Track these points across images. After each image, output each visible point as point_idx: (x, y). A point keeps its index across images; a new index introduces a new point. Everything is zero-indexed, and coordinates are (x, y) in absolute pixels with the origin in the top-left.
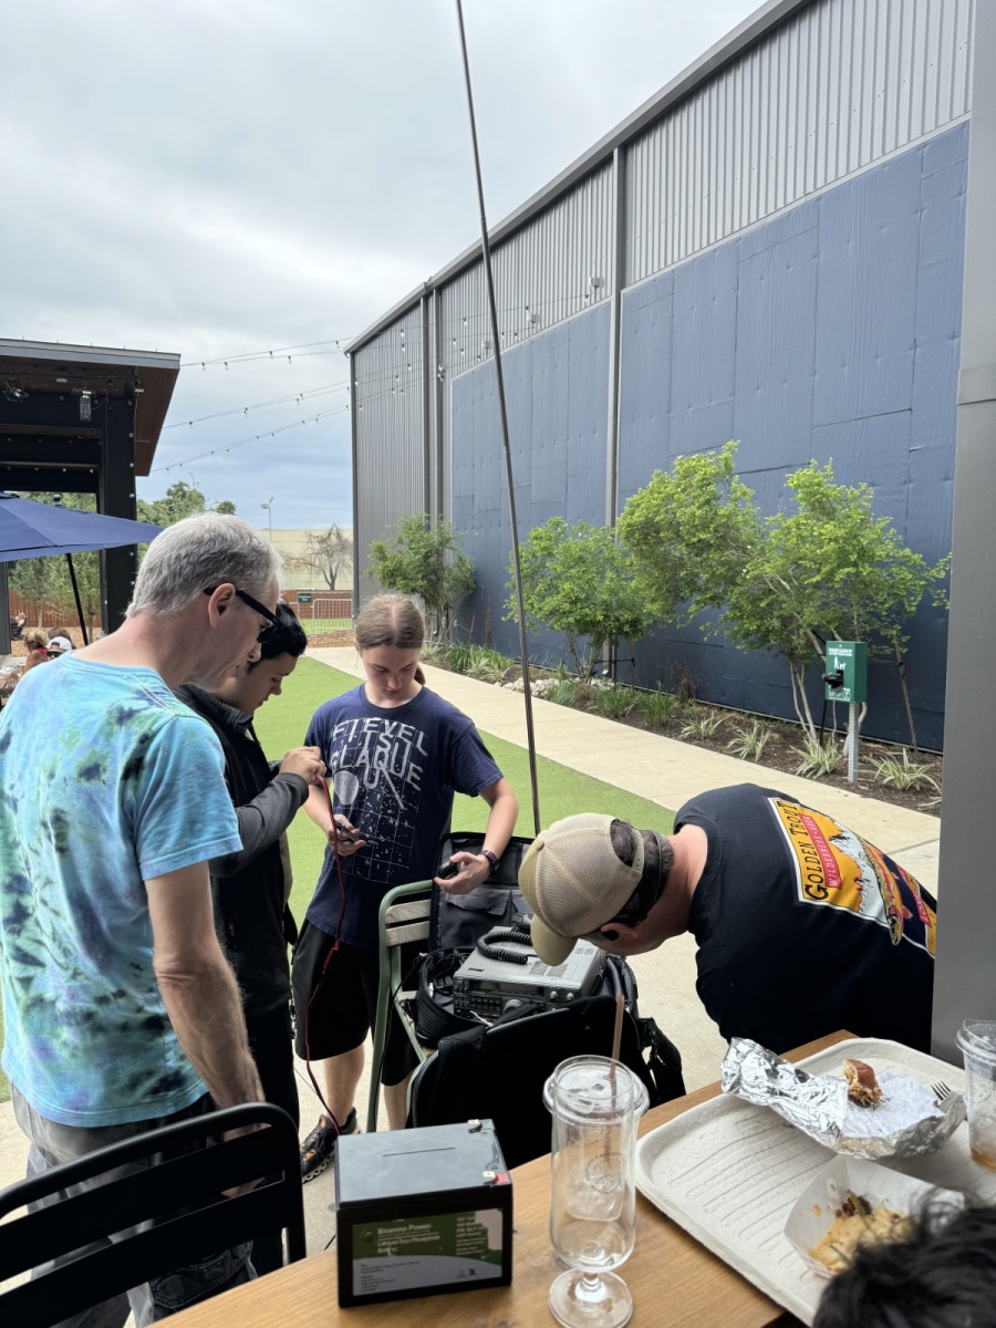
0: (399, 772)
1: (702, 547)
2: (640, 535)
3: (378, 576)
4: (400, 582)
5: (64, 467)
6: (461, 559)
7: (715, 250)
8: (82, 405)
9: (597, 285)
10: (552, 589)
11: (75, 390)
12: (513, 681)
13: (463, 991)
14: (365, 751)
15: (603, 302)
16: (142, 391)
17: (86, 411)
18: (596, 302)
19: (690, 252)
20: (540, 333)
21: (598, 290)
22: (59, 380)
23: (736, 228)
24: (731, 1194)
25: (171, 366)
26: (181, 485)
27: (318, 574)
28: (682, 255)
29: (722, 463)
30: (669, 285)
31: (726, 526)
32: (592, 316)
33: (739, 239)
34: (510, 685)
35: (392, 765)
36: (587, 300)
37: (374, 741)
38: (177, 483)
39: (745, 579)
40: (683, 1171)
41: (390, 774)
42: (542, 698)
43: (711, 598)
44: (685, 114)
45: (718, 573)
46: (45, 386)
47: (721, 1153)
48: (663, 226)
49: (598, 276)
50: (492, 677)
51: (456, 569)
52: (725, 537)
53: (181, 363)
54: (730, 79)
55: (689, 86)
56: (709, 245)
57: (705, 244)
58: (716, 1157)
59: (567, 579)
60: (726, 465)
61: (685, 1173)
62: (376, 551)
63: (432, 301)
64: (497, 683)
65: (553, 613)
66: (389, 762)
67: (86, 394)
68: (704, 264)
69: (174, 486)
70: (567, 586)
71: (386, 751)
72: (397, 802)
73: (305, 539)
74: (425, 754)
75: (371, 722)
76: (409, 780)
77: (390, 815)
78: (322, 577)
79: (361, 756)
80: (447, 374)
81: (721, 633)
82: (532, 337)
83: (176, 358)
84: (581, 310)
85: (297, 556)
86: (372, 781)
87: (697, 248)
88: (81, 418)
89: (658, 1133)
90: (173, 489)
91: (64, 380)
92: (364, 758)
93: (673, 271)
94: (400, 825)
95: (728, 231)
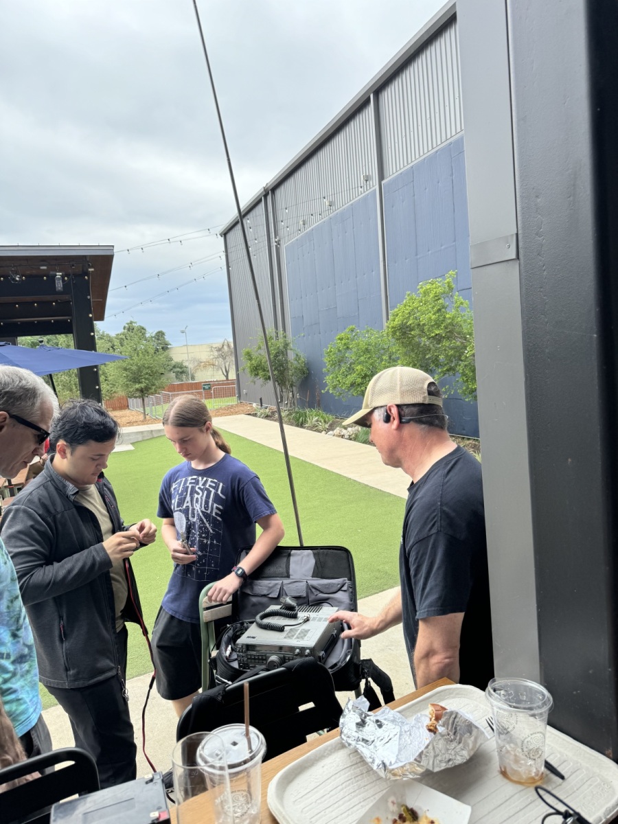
0: (207, 510)
1: (438, 339)
2: (400, 333)
3: (248, 370)
4: (261, 373)
5: (52, 319)
6: (297, 355)
7: (437, 152)
8: (56, 281)
9: (367, 179)
10: (351, 370)
11: (52, 273)
12: (333, 430)
13: (242, 652)
14: (188, 498)
15: (372, 190)
16: (93, 270)
17: (59, 285)
18: (367, 190)
19: (422, 154)
20: (335, 213)
21: (368, 182)
22: (42, 268)
23: (449, 136)
24: (330, 809)
25: (108, 253)
26: (131, 323)
27: (217, 370)
28: (417, 157)
29: (447, 285)
30: (410, 176)
31: (451, 324)
32: (365, 199)
33: (451, 143)
34: (331, 432)
35: (203, 506)
36: (362, 190)
37: (193, 491)
38: (129, 322)
39: (466, 357)
40: (306, 792)
41: (202, 512)
42: (351, 439)
43: (448, 370)
44: (412, 69)
45: (449, 354)
46: (34, 272)
47: (333, 778)
48: (404, 139)
49: (367, 174)
50: (320, 428)
51: (296, 362)
52: (452, 331)
53: (115, 251)
54: (438, 43)
55: (412, 51)
56: (433, 148)
57: (430, 148)
58: (329, 781)
59: (360, 363)
60: (448, 286)
61: (306, 794)
62: (246, 355)
63: (269, 198)
64: (324, 432)
65: (353, 385)
66: (201, 503)
67: (59, 275)
68: (431, 160)
69: (128, 324)
70: (359, 367)
71: (199, 497)
72: (208, 529)
73: (208, 350)
74: (224, 497)
75: (192, 479)
76: (214, 514)
77: (204, 538)
78: (220, 372)
79: (186, 501)
80: (282, 242)
81: (456, 391)
82: (331, 215)
83: (112, 248)
84: (358, 195)
85: (205, 360)
86: (194, 517)
87: (426, 151)
88: (57, 290)
89: (294, 766)
90: (127, 325)
91: (45, 268)
92: (188, 502)
93: (412, 167)
94: (212, 543)
95: (444, 139)
